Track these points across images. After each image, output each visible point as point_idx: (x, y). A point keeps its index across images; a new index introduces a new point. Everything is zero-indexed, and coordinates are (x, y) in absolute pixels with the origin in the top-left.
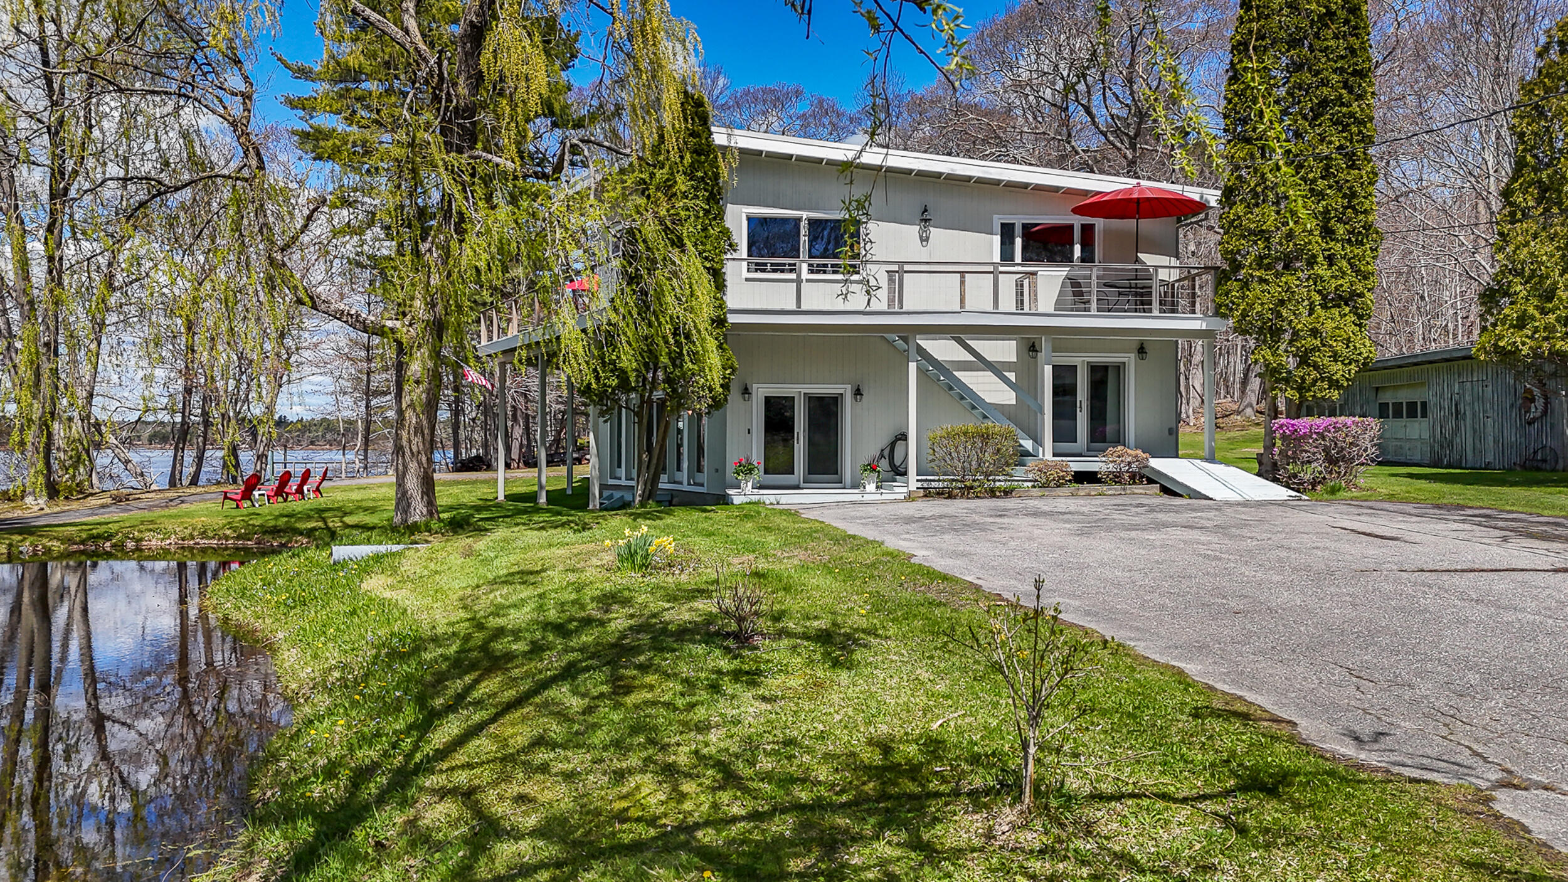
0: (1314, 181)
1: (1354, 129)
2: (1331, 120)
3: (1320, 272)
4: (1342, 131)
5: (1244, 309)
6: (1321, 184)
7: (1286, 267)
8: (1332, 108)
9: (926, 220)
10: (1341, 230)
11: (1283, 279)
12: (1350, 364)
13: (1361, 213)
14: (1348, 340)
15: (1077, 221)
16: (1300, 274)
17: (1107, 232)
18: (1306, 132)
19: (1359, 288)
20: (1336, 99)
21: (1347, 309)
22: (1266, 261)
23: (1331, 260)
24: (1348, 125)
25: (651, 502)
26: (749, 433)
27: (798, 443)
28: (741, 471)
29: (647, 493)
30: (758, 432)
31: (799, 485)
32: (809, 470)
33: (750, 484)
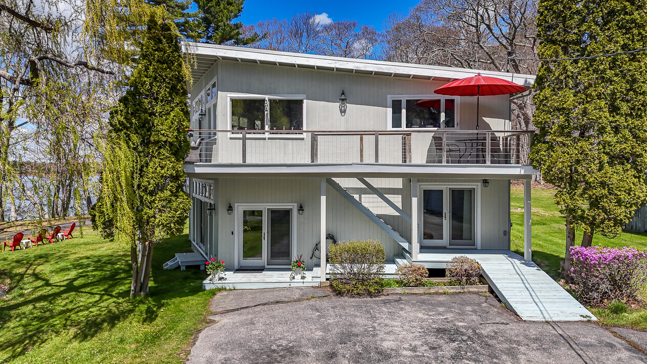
0: (604, 71)
1: (635, 31)
2: (617, 25)
3: (608, 139)
4: (626, 33)
5: (549, 166)
6: (609, 73)
7: (582, 135)
8: (618, 17)
9: (343, 100)
10: (625, 108)
11: (580, 144)
12: (631, 207)
13: (640, 94)
14: (630, 190)
15: (443, 98)
16: (592, 140)
17: (463, 105)
18: (598, 35)
19: (638, 150)
20: (622, 10)
21: (629, 166)
22: (566, 131)
23: (616, 130)
24: (631, 28)
25: (142, 293)
26: (232, 234)
27: (264, 240)
28: (210, 268)
29: (138, 288)
30: (239, 233)
31: (264, 267)
32: (271, 257)
33: (217, 276)
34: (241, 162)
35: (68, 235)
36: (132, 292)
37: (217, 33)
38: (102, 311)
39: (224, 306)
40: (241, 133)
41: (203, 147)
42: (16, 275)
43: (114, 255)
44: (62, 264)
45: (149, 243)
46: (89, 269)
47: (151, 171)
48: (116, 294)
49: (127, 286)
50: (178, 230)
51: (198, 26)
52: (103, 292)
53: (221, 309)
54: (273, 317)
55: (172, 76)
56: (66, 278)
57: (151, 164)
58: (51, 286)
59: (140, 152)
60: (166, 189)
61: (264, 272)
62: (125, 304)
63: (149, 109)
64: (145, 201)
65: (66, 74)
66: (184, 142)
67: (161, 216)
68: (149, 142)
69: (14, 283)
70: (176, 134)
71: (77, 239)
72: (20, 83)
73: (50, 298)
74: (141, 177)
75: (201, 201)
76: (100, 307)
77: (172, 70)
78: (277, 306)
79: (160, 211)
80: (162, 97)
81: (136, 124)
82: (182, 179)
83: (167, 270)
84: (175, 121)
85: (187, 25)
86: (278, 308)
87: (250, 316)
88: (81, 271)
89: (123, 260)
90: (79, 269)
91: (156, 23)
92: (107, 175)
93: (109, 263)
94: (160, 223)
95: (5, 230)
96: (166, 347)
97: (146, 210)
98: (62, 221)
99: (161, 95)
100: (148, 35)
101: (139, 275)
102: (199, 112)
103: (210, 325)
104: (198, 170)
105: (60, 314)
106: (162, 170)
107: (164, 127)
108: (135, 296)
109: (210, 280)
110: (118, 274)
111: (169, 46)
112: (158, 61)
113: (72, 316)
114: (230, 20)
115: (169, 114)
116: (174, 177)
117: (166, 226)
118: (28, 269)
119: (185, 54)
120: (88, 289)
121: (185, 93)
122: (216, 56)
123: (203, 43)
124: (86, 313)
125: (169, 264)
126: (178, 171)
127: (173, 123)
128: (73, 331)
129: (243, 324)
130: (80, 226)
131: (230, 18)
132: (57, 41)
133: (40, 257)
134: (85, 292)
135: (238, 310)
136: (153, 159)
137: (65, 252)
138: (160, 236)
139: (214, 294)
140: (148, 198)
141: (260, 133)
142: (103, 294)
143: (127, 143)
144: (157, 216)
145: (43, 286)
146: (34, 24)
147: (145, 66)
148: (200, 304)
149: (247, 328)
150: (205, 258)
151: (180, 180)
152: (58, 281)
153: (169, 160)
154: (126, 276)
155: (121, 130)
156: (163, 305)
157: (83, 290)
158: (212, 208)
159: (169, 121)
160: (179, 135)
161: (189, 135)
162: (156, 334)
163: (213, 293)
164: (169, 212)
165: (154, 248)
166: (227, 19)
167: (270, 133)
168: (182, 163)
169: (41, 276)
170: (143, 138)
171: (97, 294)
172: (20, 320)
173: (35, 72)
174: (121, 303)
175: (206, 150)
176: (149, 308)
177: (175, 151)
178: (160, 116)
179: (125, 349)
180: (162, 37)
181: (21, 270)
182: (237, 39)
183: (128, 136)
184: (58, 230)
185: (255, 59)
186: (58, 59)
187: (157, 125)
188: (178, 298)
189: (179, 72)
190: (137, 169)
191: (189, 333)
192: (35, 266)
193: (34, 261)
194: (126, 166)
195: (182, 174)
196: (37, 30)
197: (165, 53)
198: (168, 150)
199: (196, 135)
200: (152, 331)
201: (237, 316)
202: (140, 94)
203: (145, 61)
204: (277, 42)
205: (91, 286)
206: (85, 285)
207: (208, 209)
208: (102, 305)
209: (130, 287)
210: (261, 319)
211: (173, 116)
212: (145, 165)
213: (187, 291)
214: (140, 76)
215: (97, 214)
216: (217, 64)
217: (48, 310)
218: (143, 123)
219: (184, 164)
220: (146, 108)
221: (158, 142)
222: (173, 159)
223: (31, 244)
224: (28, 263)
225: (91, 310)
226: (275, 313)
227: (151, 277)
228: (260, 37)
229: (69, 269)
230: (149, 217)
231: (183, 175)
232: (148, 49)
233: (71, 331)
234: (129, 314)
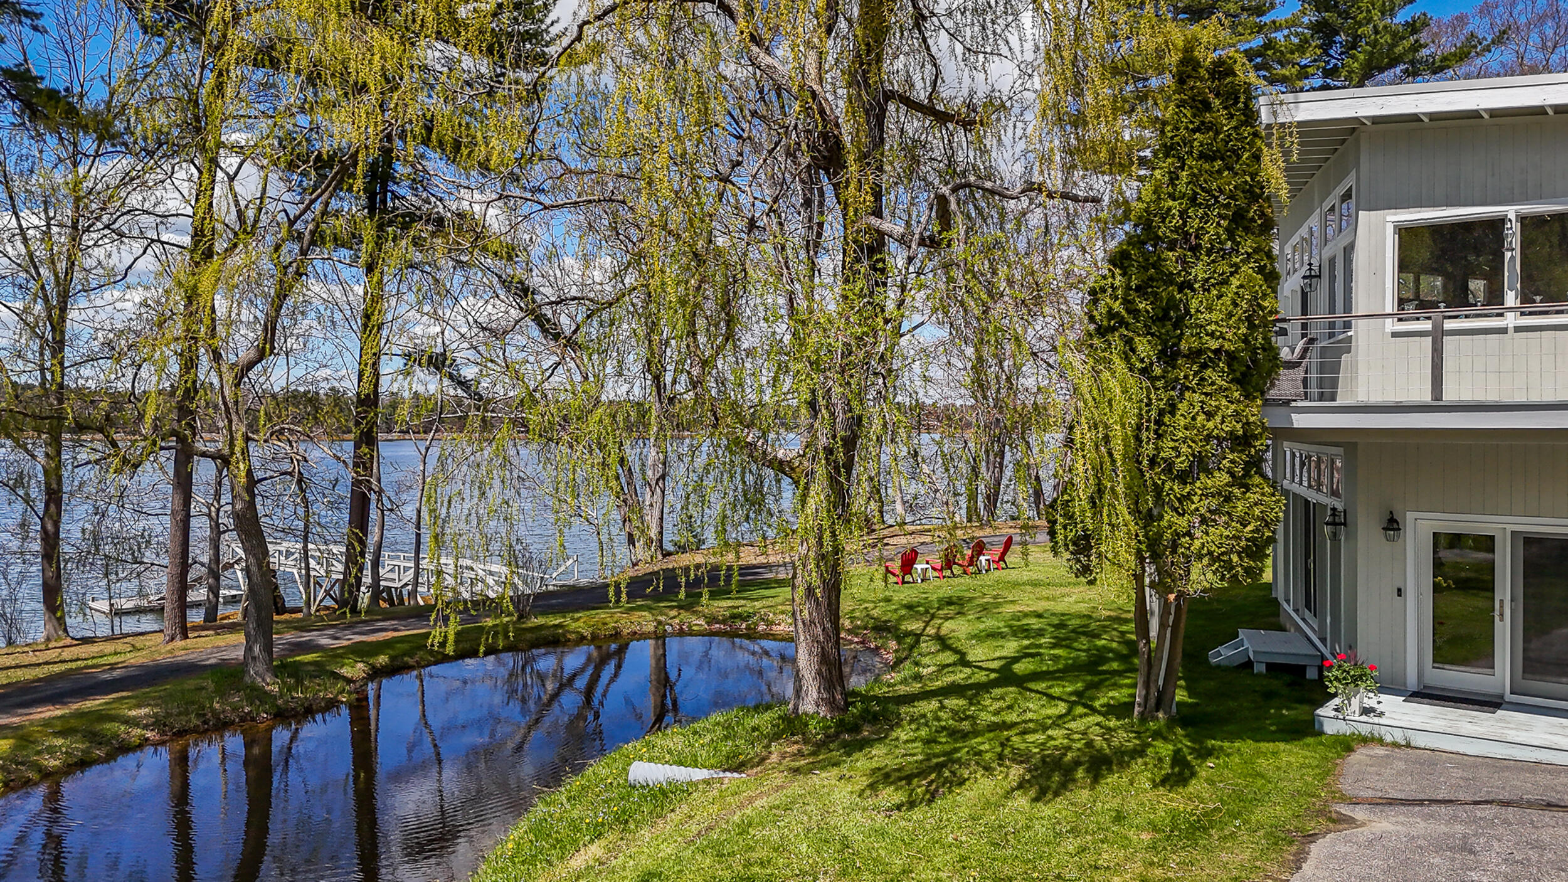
25: (1160, 715)
26: (1399, 595)
27: (1502, 620)
28: (1336, 678)
29: (1152, 701)
30: (1419, 594)
31: (1502, 697)
32: (1524, 672)
33: (1355, 702)
34: (1427, 398)
35: (998, 562)
36: (1137, 709)
37: (1353, 57)
38: (1073, 740)
39: (1380, 785)
40: (1429, 318)
41: (1313, 359)
42: (908, 634)
43: (1094, 615)
44: (989, 623)
45: (1177, 598)
46: (1043, 641)
47: (1182, 423)
48: (1102, 706)
49: (1126, 691)
50: (1248, 571)
51: (1301, 48)
52: (1074, 698)
53: (1370, 794)
54: (1537, 845)
55: (1235, 187)
56: (997, 654)
57: (1183, 407)
58: (970, 667)
59: (1157, 378)
60: (1219, 469)
61: (1499, 712)
62: (1122, 734)
63: (1179, 273)
64: (1168, 495)
65: (1002, 214)
66: (1264, 350)
67: (1207, 534)
68: (1177, 354)
69: (904, 649)
70: (1243, 330)
71: (1016, 572)
72: (919, 245)
73: (970, 692)
74: (1159, 436)
75: (1307, 502)
76: (1068, 729)
77: (1237, 174)
78: (1548, 817)
79: (1204, 521)
80: (1210, 241)
81: (1147, 312)
82: (1258, 443)
83: (1218, 666)
84: (1243, 298)
85: (1270, 52)
86: (1552, 823)
87: (1459, 828)
88: (1026, 642)
89: (1115, 629)
90: (1023, 638)
91: (1196, 65)
92: (1084, 434)
93: (1084, 634)
94: (1205, 551)
95: (885, 541)
96: (1225, 857)
97: (1169, 516)
98: (988, 531)
99: (1206, 238)
100: (1177, 96)
101: (1154, 671)
102: (1304, 270)
103: (1341, 827)
104: (1300, 421)
105: (991, 731)
106: (1208, 421)
107: (1215, 316)
108: (1143, 718)
109: (1336, 710)
110: (1104, 660)
111: (1230, 113)
112: (1202, 156)
113: (1014, 739)
114: (1393, 15)
115: (1225, 282)
116: (1237, 438)
117: (1218, 559)
118: (927, 624)
119: (1269, 127)
120: (1041, 686)
121: (1268, 225)
122: (1357, 118)
123: (1314, 89)
124: (1040, 737)
125: (1223, 654)
126: (1248, 423)
127: (1235, 305)
128: (1016, 772)
129: (1440, 845)
130: (1024, 544)
131: (1392, 10)
132: (985, 146)
133: (950, 602)
134: (1037, 692)
135: (1421, 803)
136: (1187, 394)
137: (995, 597)
138: (1205, 583)
139: (1349, 749)
140: (1175, 487)
141: (1486, 316)
142: (1074, 703)
143: (1127, 359)
144: (1198, 533)
145: (954, 664)
146: (943, 118)
147: (1170, 172)
148: (1310, 766)
149: (1453, 860)
150: (1319, 651)
151: (1255, 447)
152: (984, 658)
153: (1227, 397)
154: (1122, 668)
155: (1113, 329)
156: (1209, 753)
157: (1032, 685)
158: (1339, 521)
159: (1227, 300)
160: (1251, 334)
161: (1276, 332)
162: (1199, 821)
163: (1346, 744)
164: (1227, 525)
165: (1189, 611)
166: (1383, 14)
167: (1522, 314)
168: (1259, 402)
169: (951, 642)
170: (1164, 343)
171: (1059, 699)
172: (918, 729)
173: (945, 218)
174: (1115, 730)
175: (1322, 368)
176: (1177, 752)
177: (1242, 374)
178: (1204, 290)
179: (1127, 838)
180: (1211, 96)
181: (915, 626)
182: (1412, 63)
183: (1129, 342)
184: (980, 548)
185: (1475, 107)
186: (988, 185)
187: (1198, 311)
188: (1250, 742)
189: (1253, 176)
190: (1148, 421)
191: (1283, 836)
192: (940, 621)
193: (939, 609)
194: (1124, 412)
195: (1259, 430)
196: (947, 129)
197: (1217, 133)
198: (1224, 372)
199: (1294, 329)
200: (1188, 810)
201: (1419, 820)
202: (1157, 239)
203: (1169, 160)
204: (1544, 47)
205: (1048, 680)
206: (1036, 676)
207: (1327, 524)
208: (1072, 725)
209: (1133, 696)
210: (1496, 844)
211: (1238, 287)
212: (1168, 409)
213: (1273, 728)
214: (1159, 198)
215: (1060, 520)
216: (1357, 140)
217: (967, 718)
218: (1163, 309)
219: (1264, 405)
220: (1171, 273)
221: (1200, 352)
222: (1236, 394)
223: (931, 574)
224: (927, 612)
225: (1050, 732)
226: (1545, 836)
227: (1180, 679)
228: (1485, 43)
229: (1002, 636)
230: (1178, 534)
231: (1261, 434)
232: (1178, 129)
233: (1013, 772)
234: (1133, 758)
